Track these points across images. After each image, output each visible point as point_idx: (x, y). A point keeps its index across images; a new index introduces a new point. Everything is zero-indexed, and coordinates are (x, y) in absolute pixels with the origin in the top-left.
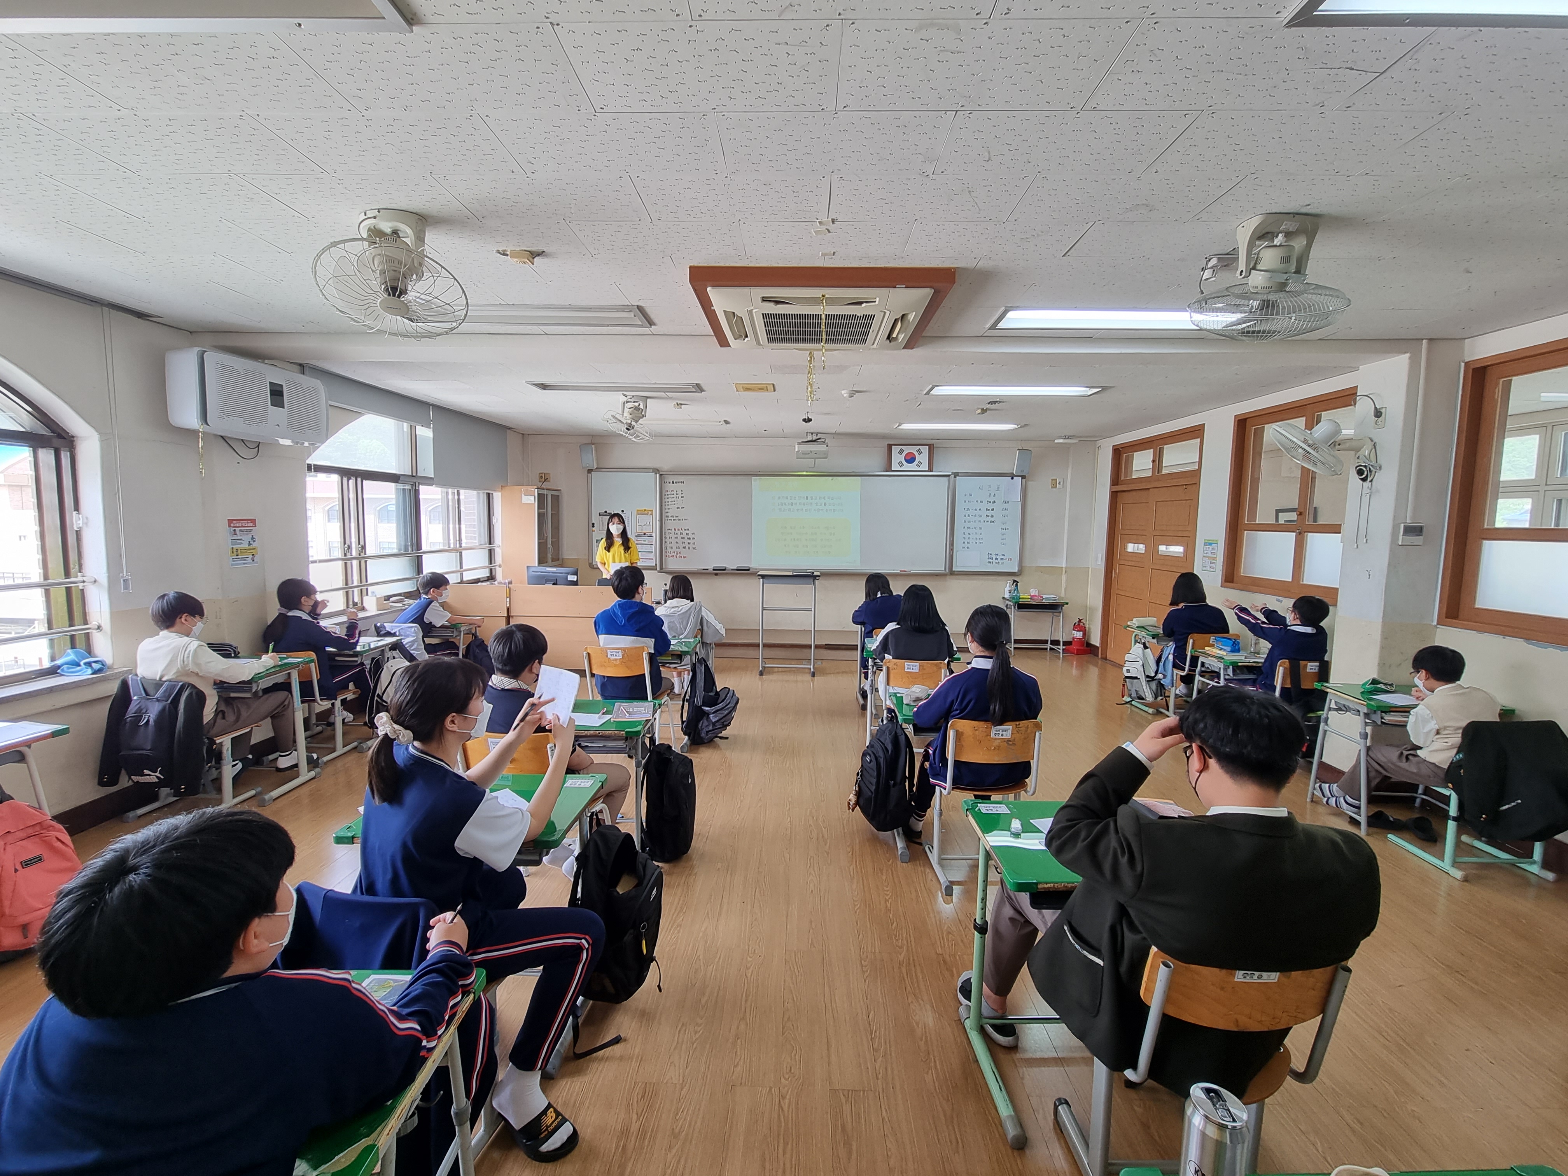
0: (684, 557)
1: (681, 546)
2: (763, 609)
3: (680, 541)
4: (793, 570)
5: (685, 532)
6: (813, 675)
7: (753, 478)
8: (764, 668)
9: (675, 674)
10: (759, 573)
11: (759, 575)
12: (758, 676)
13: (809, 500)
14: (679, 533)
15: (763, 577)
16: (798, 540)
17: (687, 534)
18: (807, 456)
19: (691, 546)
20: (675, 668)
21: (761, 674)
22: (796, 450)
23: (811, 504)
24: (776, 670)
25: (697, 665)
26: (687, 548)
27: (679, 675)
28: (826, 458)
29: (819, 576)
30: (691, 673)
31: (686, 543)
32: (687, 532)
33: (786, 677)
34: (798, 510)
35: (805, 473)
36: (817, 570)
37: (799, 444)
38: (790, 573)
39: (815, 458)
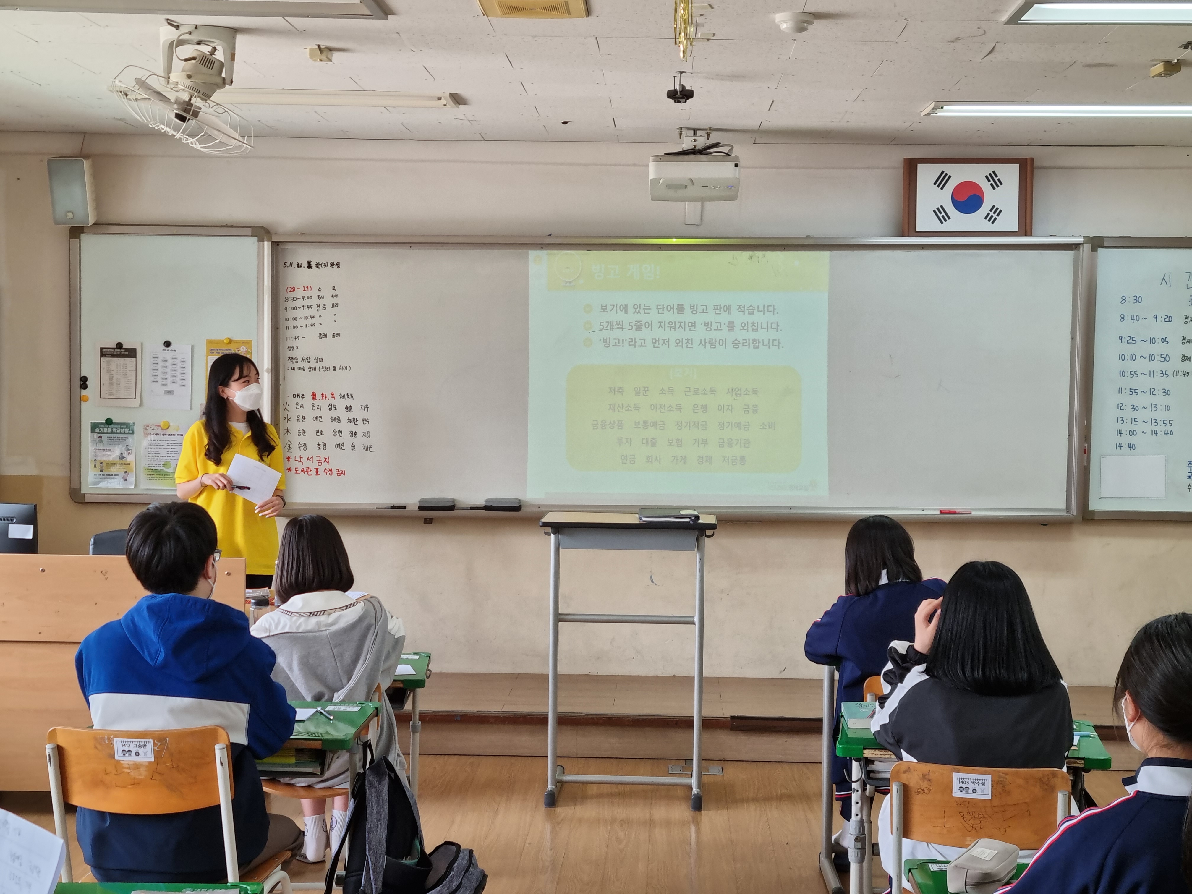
0: (340, 473)
1: (332, 441)
2: (559, 618)
3: (328, 426)
4: (642, 510)
5: (341, 404)
6: (698, 804)
7: (533, 254)
8: (560, 784)
9: (306, 804)
10: (546, 519)
11: (546, 525)
12: (542, 808)
13: (687, 316)
14: (325, 404)
15: (558, 528)
16: (655, 424)
17: (349, 409)
18: (681, 193)
19: (359, 441)
20: (309, 787)
21: (552, 801)
22: (651, 176)
23: (694, 324)
24: (593, 790)
25: (371, 778)
26: (347, 446)
27: (320, 807)
28: (733, 198)
29: (712, 527)
30: (351, 804)
31: (346, 434)
32: (348, 402)
33: (621, 812)
34: (655, 341)
35: (674, 241)
36: (707, 510)
37: (659, 159)
38: (632, 519)
39: (703, 200)
